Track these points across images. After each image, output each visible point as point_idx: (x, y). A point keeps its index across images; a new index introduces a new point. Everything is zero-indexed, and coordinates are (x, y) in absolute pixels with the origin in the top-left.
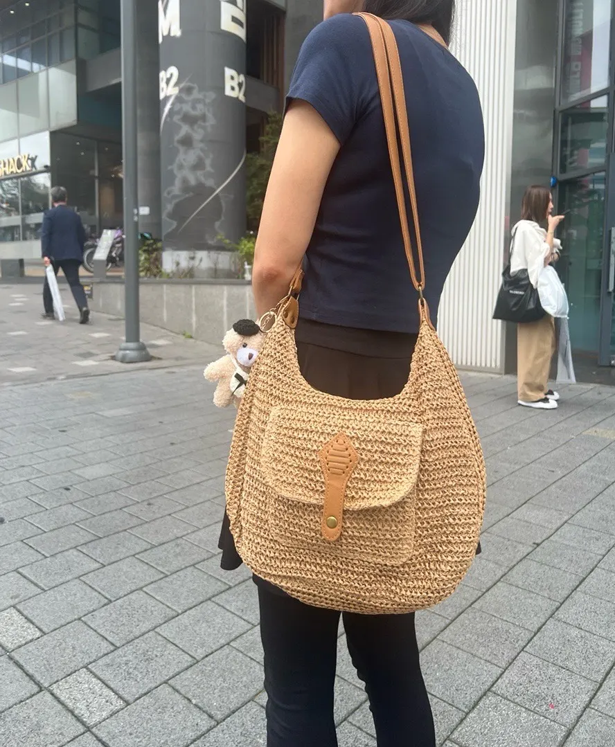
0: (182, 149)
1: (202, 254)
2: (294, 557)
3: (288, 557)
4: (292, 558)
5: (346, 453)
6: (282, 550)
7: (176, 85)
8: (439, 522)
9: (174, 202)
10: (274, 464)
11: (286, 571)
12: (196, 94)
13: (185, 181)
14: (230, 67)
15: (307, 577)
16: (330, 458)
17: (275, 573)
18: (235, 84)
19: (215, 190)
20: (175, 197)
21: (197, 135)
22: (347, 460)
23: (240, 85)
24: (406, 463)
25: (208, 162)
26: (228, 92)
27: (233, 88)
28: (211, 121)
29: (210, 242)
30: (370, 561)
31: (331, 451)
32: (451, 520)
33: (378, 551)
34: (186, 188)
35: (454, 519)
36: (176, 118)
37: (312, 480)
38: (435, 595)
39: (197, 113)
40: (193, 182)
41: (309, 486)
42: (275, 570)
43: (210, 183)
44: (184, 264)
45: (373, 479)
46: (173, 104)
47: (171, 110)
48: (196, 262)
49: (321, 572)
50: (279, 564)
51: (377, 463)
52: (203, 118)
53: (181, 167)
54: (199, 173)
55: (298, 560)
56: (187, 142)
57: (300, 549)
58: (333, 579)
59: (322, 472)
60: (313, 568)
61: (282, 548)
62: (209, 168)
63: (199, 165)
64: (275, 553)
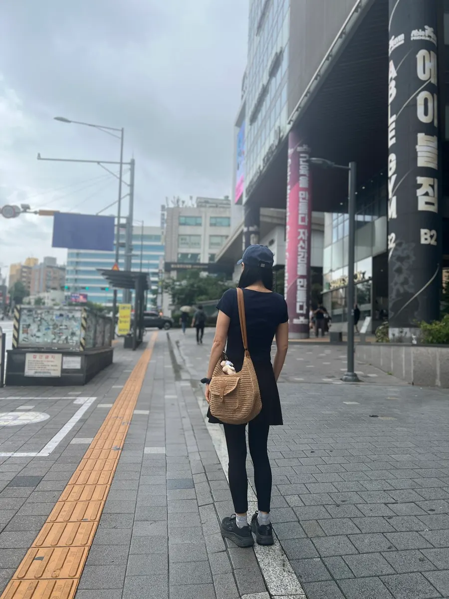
0: (396, 275)
1: (406, 330)
7: (394, 242)
9: (393, 301)
12: (404, 246)
13: (398, 291)
14: (424, 228)
18: (428, 236)
19: (414, 295)
20: (393, 300)
21: (405, 267)
23: (432, 237)
25: (410, 280)
26: (423, 241)
27: (426, 239)
28: (413, 258)
29: (412, 323)
34: (398, 294)
36: (394, 259)
39: (404, 255)
40: (402, 291)
43: (411, 291)
44: (397, 335)
46: (393, 252)
47: (392, 255)
48: (403, 335)
52: (408, 257)
53: (396, 284)
54: (406, 287)
56: (399, 271)
62: (411, 283)
63: (405, 282)
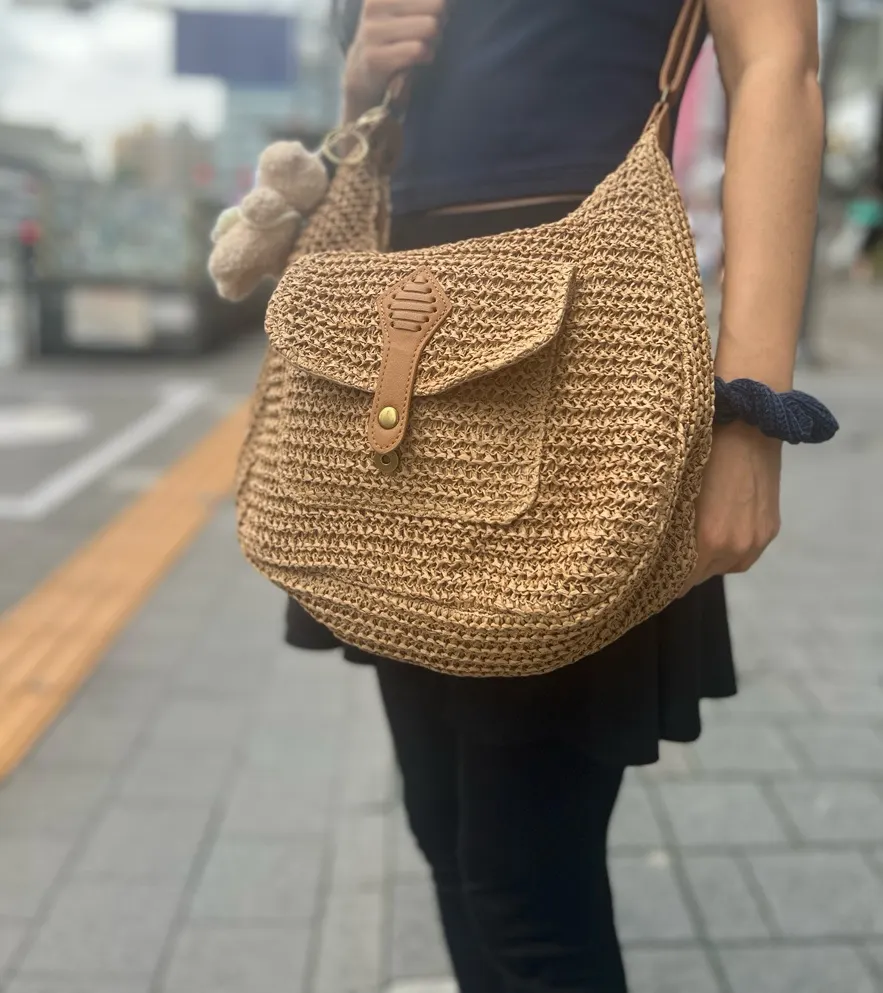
2: (319, 529)
3: (308, 529)
4: (316, 532)
5: (428, 296)
6: (298, 517)
8: (594, 444)
10: (290, 317)
11: (303, 558)
15: (340, 567)
16: (396, 304)
17: (285, 562)
22: (426, 307)
24: (539, 312)
30: (453, 516)
31: (401, 294)
32: (617, 441)
33: (469, 492)
35: (624, 439)
37: (358, 347)
38: (572, 593)
41: (352, 358)
42: (287, 558)
45: (474, 341)
49: (364, 553)
50: (291, 544)
51: (484, 315)
55: (325, 535)
57: (328, 510)
58: (385, 567)
59: (380, 331)
60: (350, 547)
61: (298, 512)
64: (286, 524)
